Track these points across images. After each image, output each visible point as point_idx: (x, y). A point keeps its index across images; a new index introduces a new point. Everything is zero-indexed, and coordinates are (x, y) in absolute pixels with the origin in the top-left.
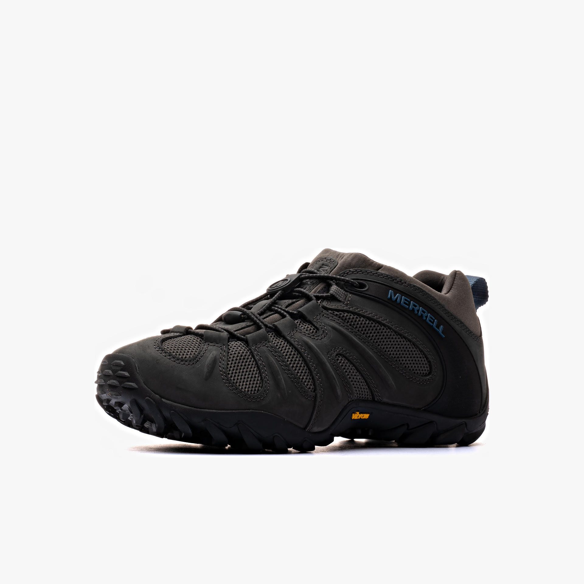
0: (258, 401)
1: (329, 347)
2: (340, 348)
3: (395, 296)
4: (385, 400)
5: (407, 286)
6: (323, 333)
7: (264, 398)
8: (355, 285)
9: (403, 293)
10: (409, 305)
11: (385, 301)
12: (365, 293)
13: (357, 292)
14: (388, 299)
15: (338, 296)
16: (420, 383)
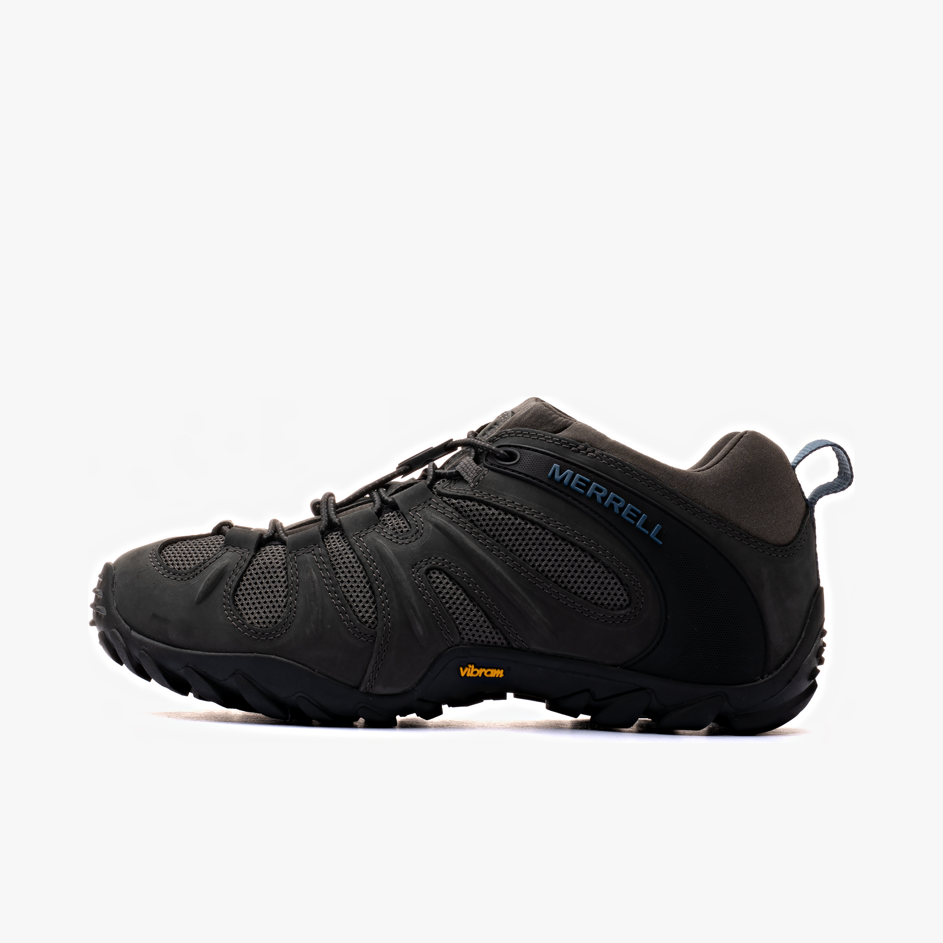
0: (270, 639)
1: (419, 556)
2: (439, 558)
3: (560, 474)
4: (535, 647)
5: (596, 457)
6: (416, 534)
7: (282, 634)
8: (498, 455)
9: (578, 468)
10: (586, 489)
11: (542, 482)
12: (511, 468)
13: (499, 467)
14: (548, 478)
15: (465, 474)
16: (606, 621)
